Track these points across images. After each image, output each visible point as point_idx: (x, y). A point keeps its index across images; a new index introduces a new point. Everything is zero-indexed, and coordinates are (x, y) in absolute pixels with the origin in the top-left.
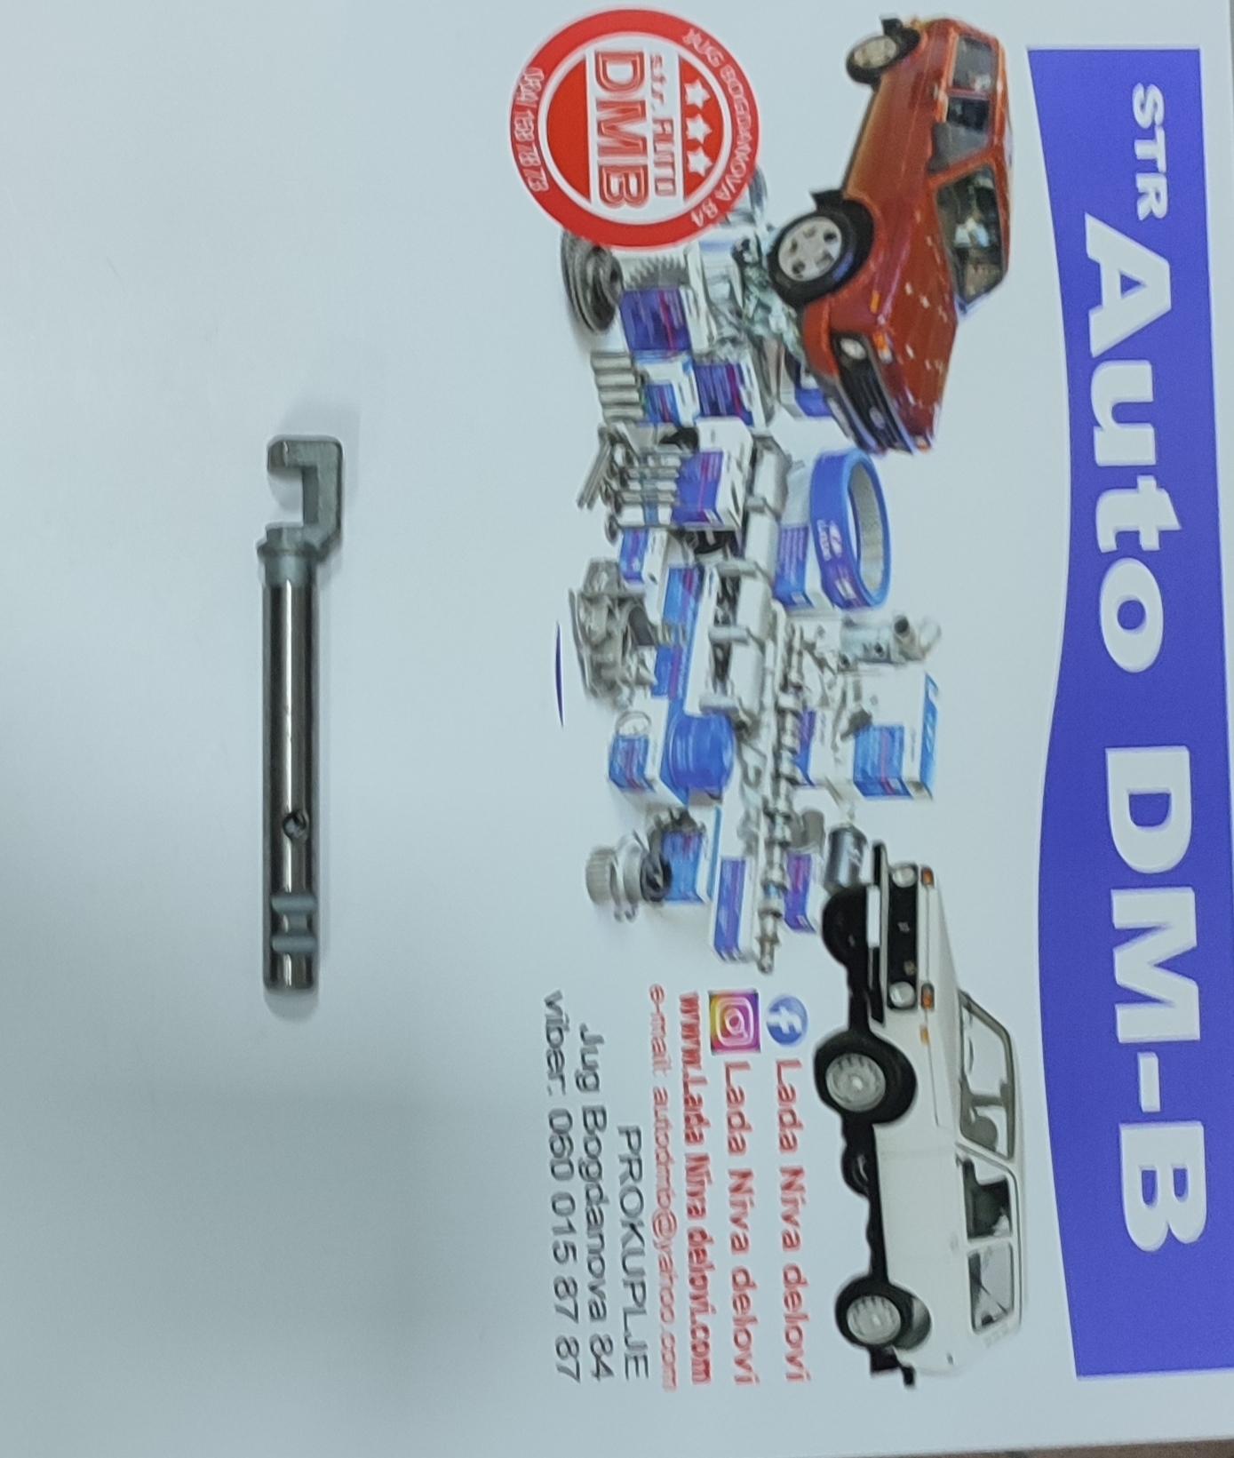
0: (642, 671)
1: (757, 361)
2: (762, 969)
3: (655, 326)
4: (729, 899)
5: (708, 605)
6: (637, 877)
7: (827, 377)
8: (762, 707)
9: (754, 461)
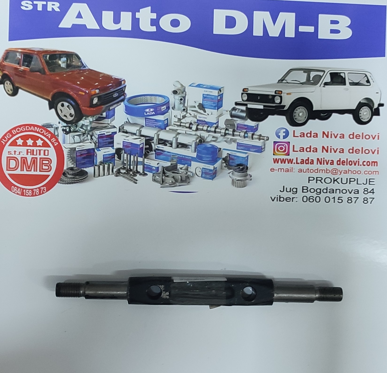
0: (183, 169)
1: (98, 129)
2: (268, 139)
3: (87, 158)
4: (248, 148)
5: (166, 148)
6: (240, 173)
7: (103, 109)
8: (195, 135)
9: (127, 132)
